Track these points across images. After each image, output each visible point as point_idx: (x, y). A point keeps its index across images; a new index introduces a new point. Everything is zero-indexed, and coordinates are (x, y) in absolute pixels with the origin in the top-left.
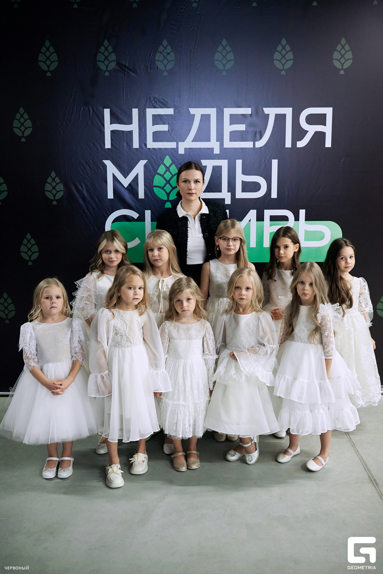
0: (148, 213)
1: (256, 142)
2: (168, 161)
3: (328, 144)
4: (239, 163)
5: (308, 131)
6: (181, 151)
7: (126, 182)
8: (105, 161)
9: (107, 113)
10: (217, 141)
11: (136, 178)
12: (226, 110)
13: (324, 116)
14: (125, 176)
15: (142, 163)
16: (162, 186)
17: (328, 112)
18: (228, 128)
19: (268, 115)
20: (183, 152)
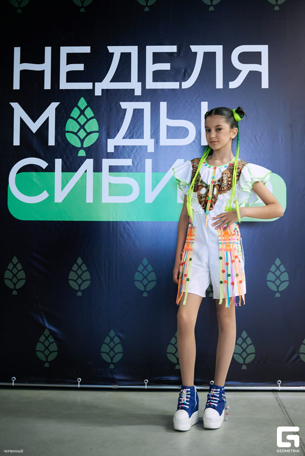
0: (58, 163)
1: (183, 83)
2: (82, 103)
3: (265, 84)
4: (163, 106)
5: (241, 71)
6: (98, 93)
7: (34, 127)
8: (12, 104)
9: (17, 51)
10: (138, 81)
11: (46, 123)
12: (148, 48)
13: (259, 54)
14: (34, 120)
15: (54, 105)
16: (76, 132)
17: (263, 49)
18: (151, 67)
19: (196, 53)
20: (100, 95)
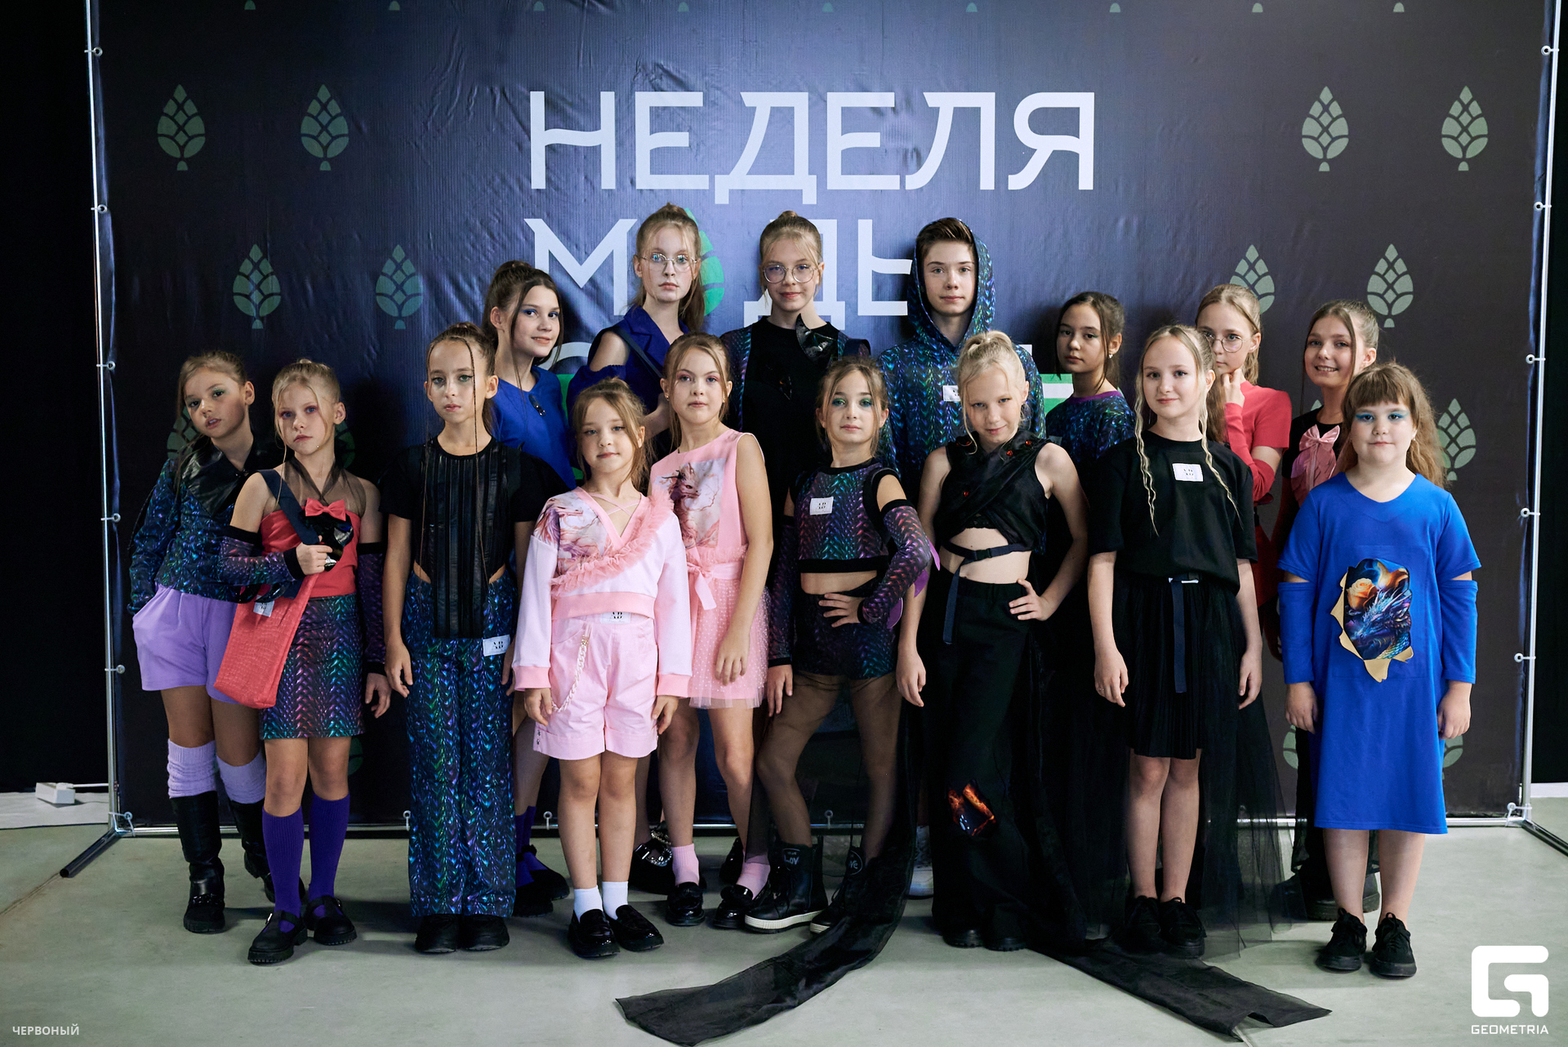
1: (907, 177)
3: (1086, 180)
4: (865, 228)
5: (1034, 150)
6: (722, 198)
7: (582, 273)
8: (528, 221)
9: (537, 100)
10: (810, 173)
11: (608, 263)
12: (831, 96)
13: (1075, 112)
14: (581, 258)
15: (623, 226)
17: (1084, 102)
18: (838, 142)
19: (937, 110)
20: (726, 201)
